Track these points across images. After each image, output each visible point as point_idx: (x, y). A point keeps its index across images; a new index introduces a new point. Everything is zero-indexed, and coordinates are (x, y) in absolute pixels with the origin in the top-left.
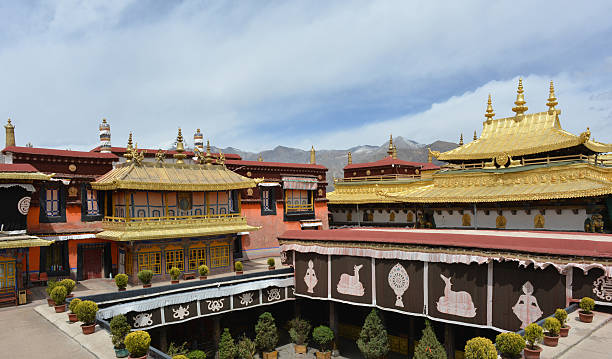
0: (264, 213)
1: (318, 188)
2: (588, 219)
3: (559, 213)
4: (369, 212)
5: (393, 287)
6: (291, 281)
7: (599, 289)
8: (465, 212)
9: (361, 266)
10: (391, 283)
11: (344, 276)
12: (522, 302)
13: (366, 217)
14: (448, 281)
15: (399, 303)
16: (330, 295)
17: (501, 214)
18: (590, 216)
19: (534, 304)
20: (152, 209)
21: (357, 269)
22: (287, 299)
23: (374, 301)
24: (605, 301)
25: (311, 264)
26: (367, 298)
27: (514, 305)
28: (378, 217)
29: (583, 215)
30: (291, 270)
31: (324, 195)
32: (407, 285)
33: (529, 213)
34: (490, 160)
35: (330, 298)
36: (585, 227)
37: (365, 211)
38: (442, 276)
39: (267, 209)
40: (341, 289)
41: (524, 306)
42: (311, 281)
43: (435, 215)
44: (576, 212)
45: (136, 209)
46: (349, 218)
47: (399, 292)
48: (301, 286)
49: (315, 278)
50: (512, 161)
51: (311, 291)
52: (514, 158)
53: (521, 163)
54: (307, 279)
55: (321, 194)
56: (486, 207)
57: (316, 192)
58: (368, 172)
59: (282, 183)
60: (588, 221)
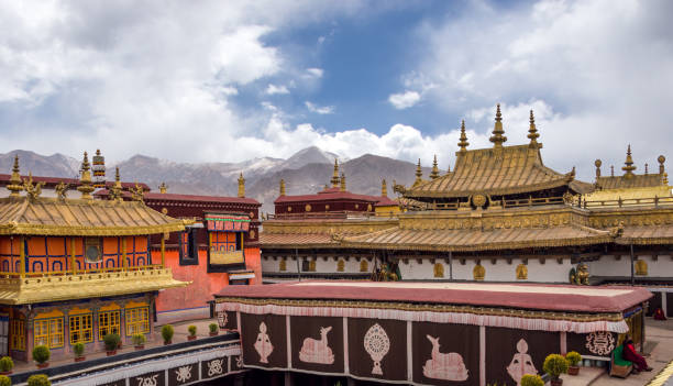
0: (183, 263)
1: (250, 229)
2: (573, 270)
3: (543, 262)
4: (309, 259)
5: (369, 351)
6: (236, 350)
7: (592, 343)
8: (437, 261)
9: (329, 328)
10: (367, 347)
11: (307, 341)
12: (516, 362)
13: (306, 266)
14: (435, 342)
15: (377, 370)
16: (290, 365)
17: (478, 263)
18: (575, 266)
19: (528, 363)
20: (51, 260)
21: (325, 332)
22: (230, 372)
23: (347, 369)
24: (597, 355)
25: (263, 327)
26: (338, 365)
27: (508, 365)
28: (322, 266)
29: (568, 265)
30: (236, 336)
31: (257, 238)
32: (386, 349)
33: (510, 263)
34: (465, 200)
35: (290, 368)
36: (570, 278)
37: (305, 258)
38: (429, 337)
39: (186, 257)
40: (303, 357)
41: (519, 366)
42: (264, 347)
43: (401, 265)
44: (560, 262)
45: (31, 260)
46: (283, 267)
47: (377, 357)
48: (250, 355)
49: (270, 344)
50: (491, 202)
51: (264, 360)
52: (494, 198)
53: (502, 204)
54: (258, 346)
55: (253, 237)
56: (462, 255)
57: (246, 234)
58: (308, 208)
59: (206, 223)
60: (572, 272)
